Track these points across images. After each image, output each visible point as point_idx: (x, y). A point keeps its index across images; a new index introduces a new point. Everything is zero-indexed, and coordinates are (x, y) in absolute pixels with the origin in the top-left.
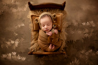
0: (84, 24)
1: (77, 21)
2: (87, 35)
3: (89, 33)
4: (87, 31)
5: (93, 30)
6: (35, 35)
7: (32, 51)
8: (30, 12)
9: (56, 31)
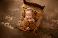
0: (53, 20)
1: (49, 18)
2: (52, 27)
3: (53, 27)
4: (53, 25)
5: (56, 26)
6: (22, 18)
7: (18, 26)
8: (24, 4)
9: (33, 20)
